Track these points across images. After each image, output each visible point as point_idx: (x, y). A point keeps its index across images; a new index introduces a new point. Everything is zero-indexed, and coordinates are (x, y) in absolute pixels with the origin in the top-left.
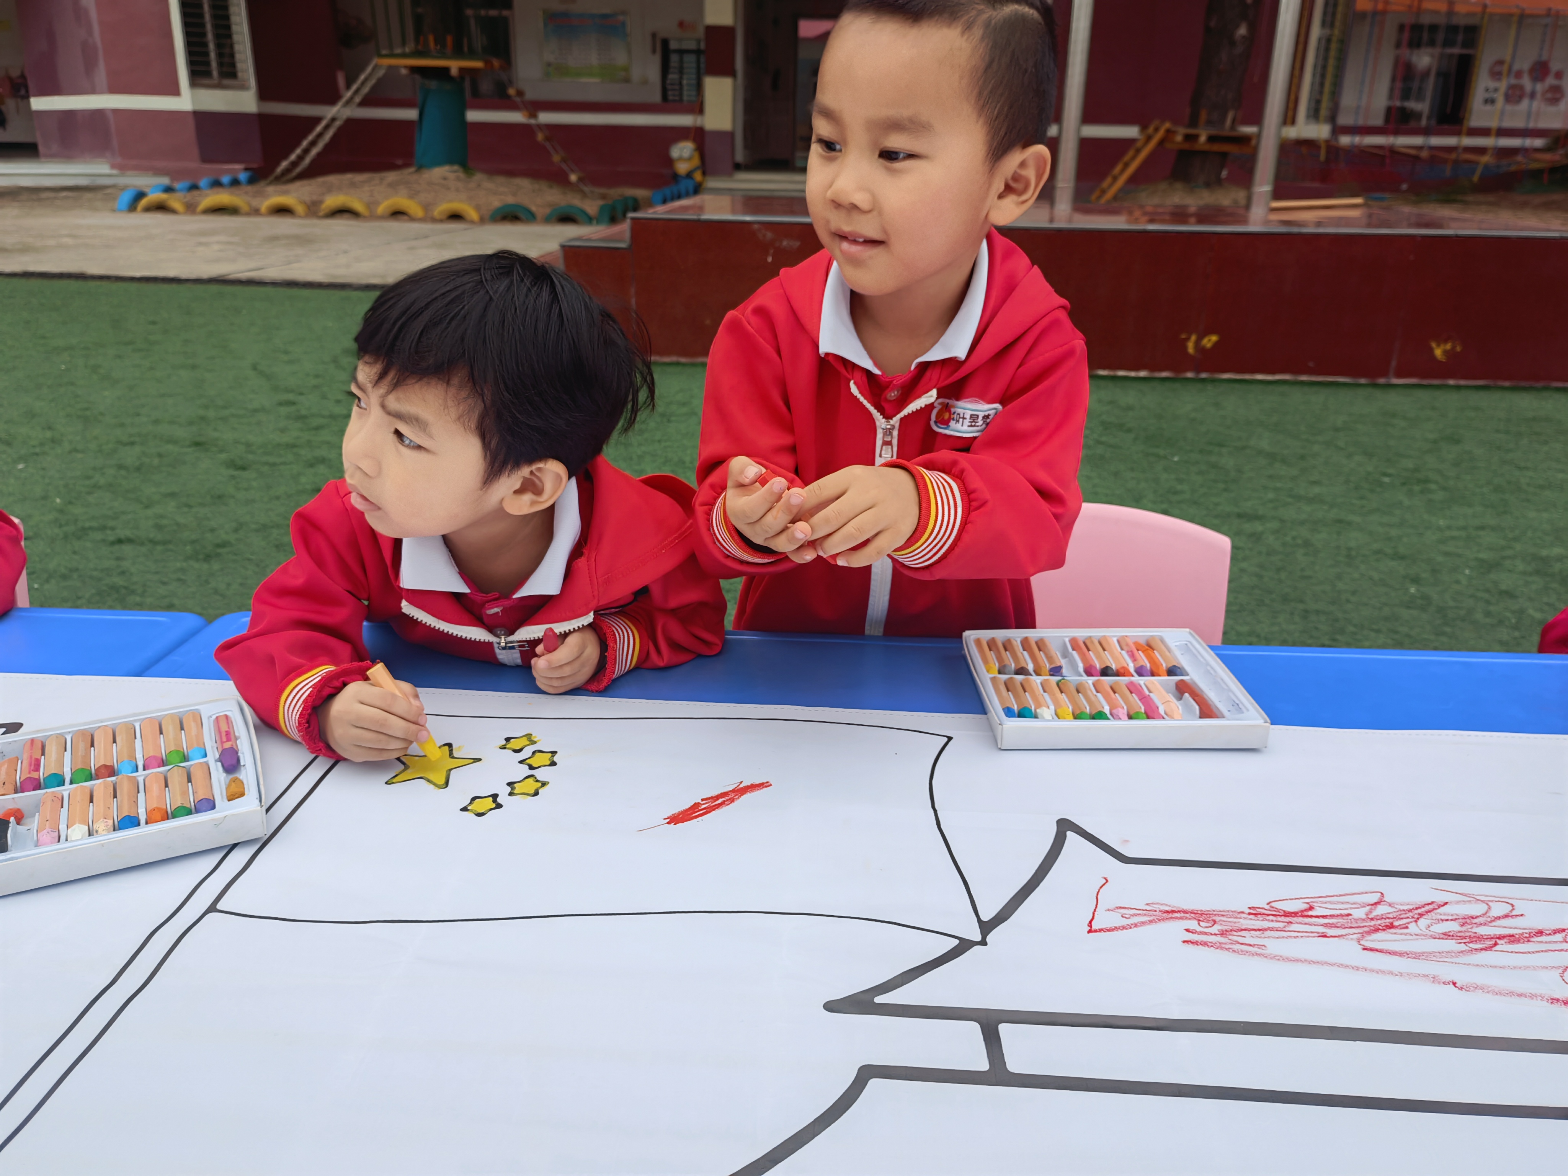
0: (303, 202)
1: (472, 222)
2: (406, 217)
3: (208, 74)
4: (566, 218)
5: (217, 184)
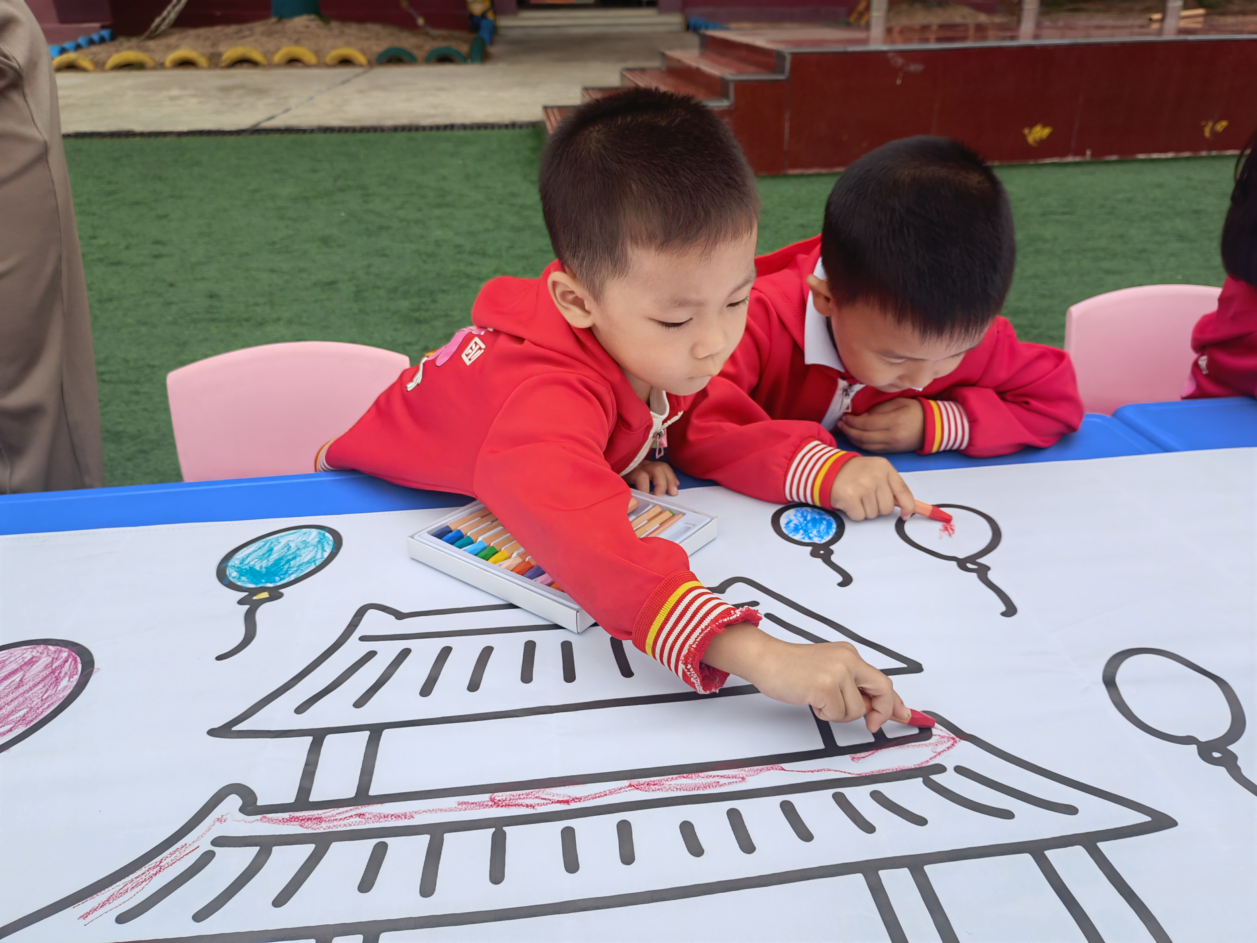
0: (203, 55)
1: (361, 66)
2: (300, 64)
4: (444, 58)
5: (91, 42)
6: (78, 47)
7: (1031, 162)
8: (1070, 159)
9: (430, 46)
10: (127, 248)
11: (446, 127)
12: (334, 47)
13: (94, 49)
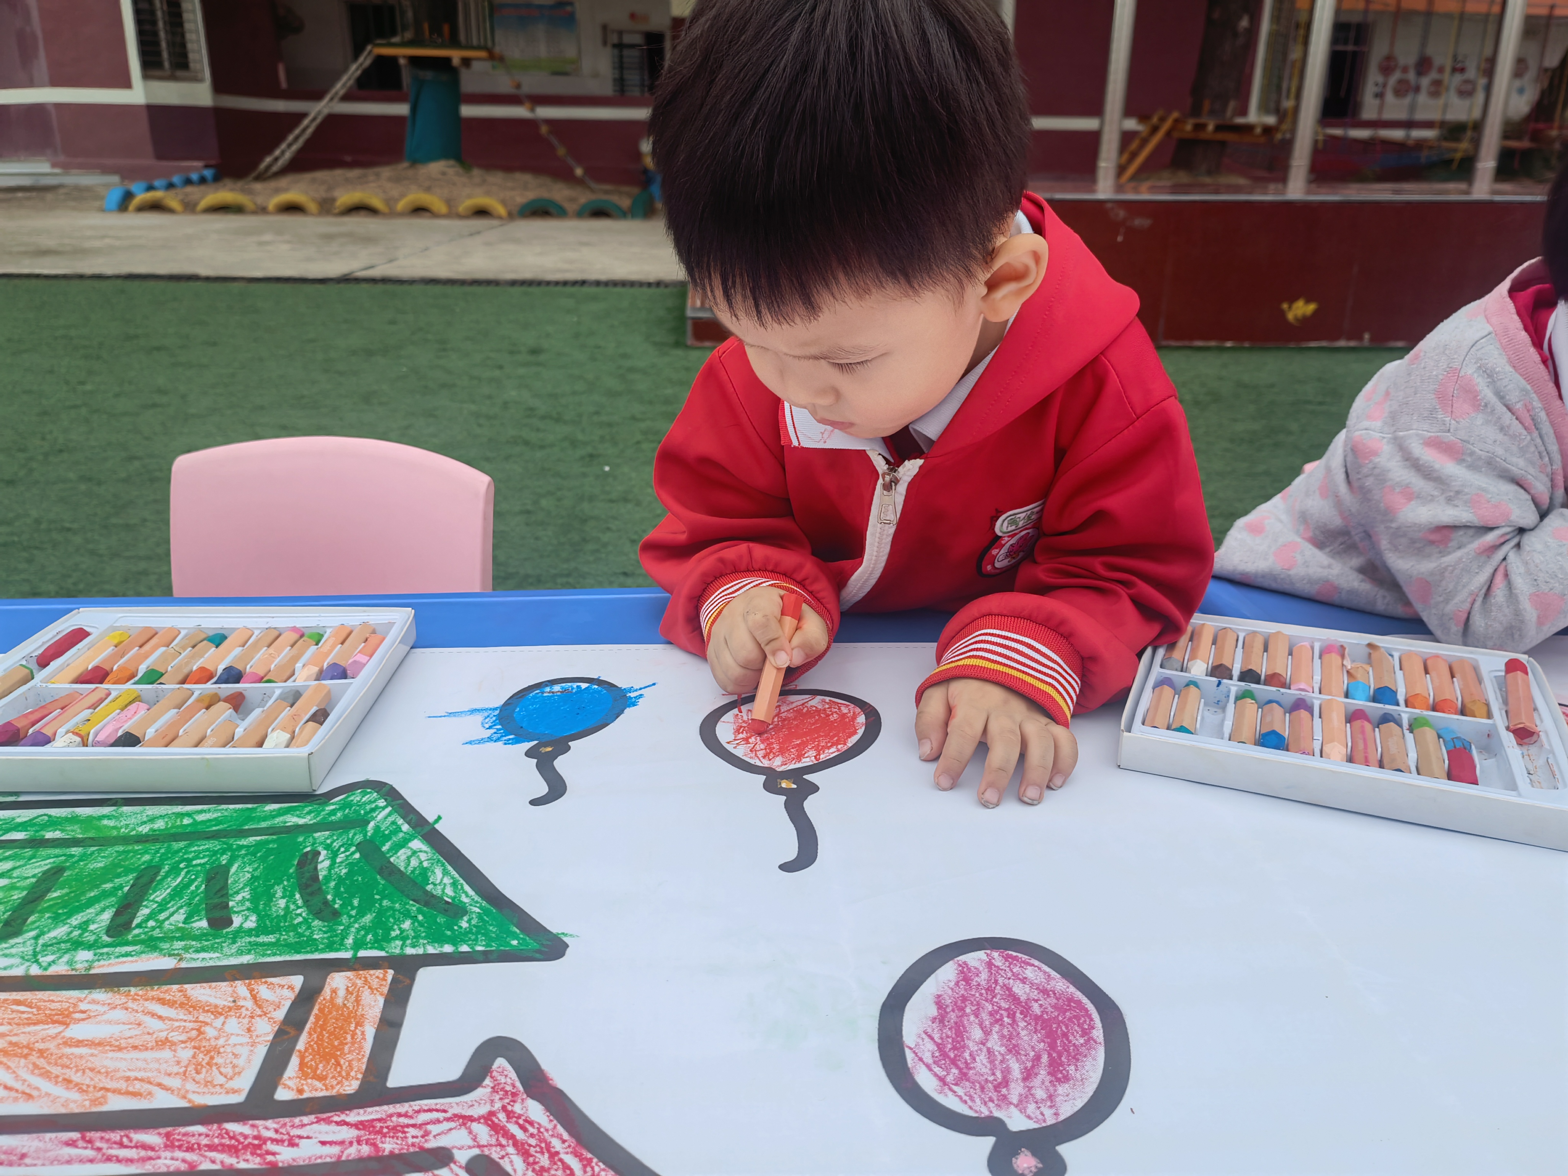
0: (314, 200)
1: (500, 218)
2: (428, 214)
3: (159, 65)
4: (599, 213)
5: (188, 182)
6: (170, 186)
7: (1292, 345)
8: (1342, 343)
9: (584, 197)
11: (575, 283)
12: (469, 197)
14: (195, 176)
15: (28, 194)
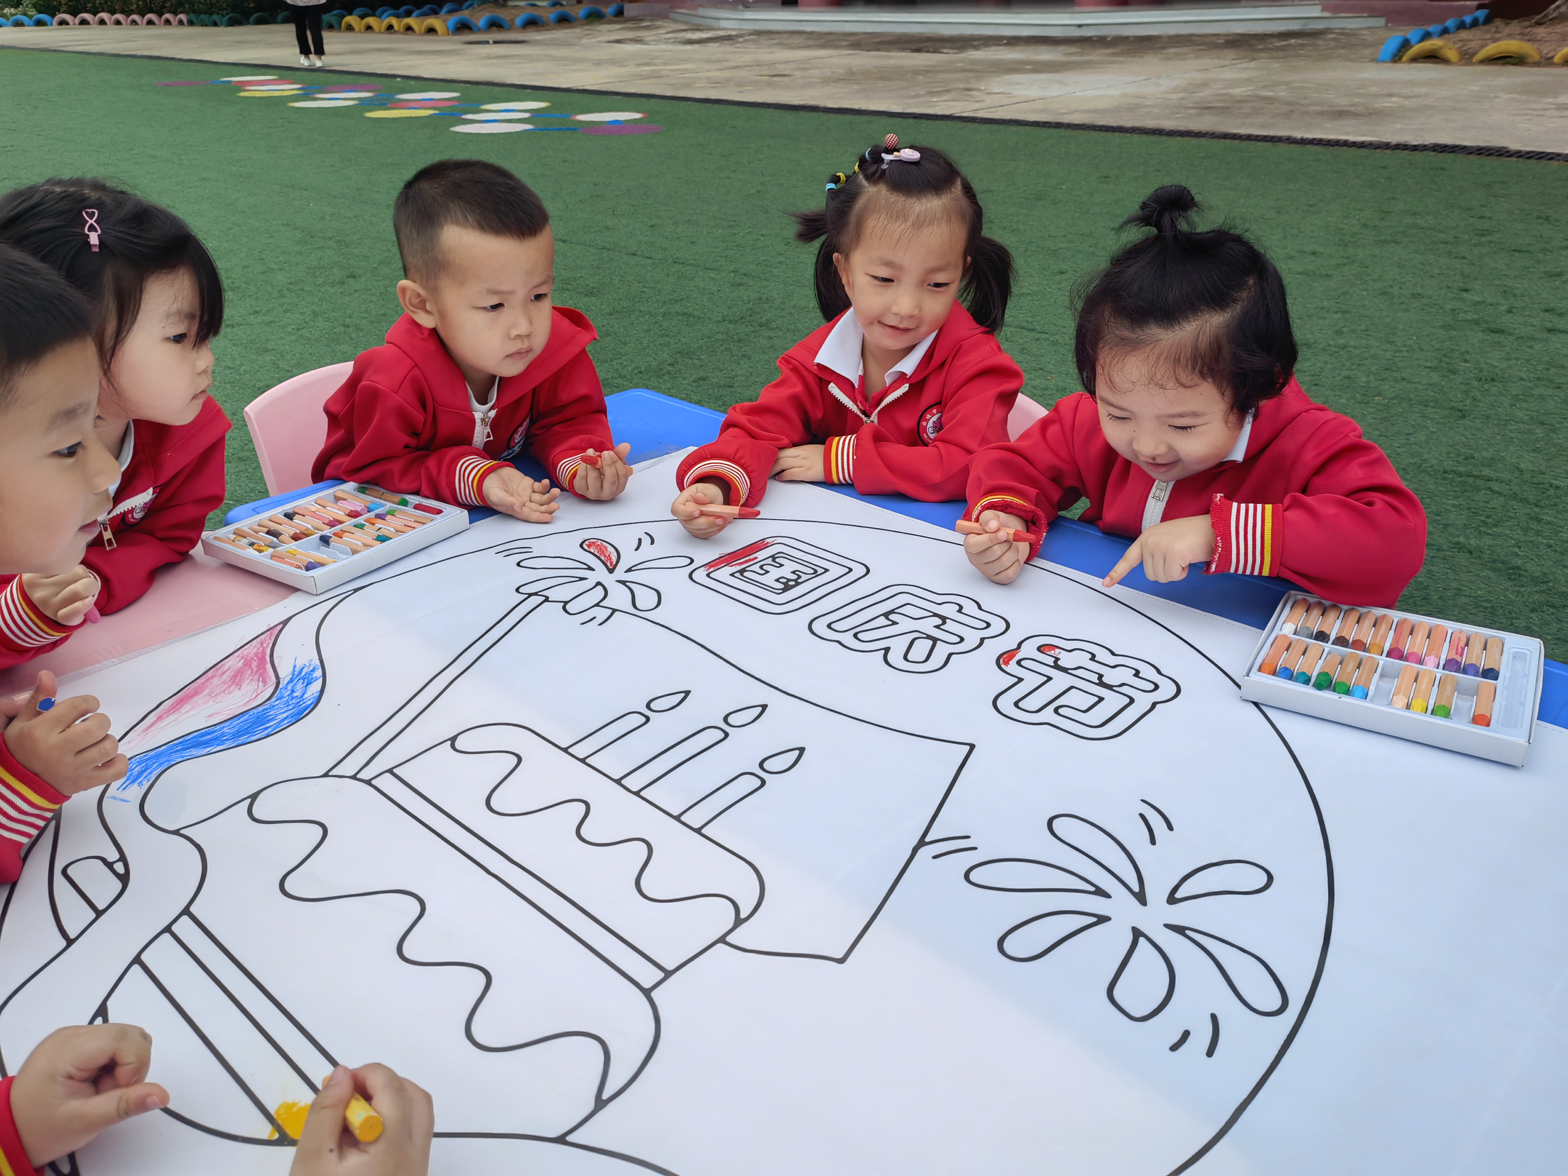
5: (1462, 26)
6: (1445, 32)
10: (1510, 311)
13: (1464, 34)
14: (1468, 19)
15: (1300, 41)
